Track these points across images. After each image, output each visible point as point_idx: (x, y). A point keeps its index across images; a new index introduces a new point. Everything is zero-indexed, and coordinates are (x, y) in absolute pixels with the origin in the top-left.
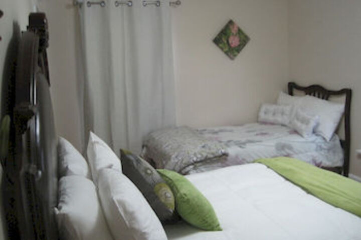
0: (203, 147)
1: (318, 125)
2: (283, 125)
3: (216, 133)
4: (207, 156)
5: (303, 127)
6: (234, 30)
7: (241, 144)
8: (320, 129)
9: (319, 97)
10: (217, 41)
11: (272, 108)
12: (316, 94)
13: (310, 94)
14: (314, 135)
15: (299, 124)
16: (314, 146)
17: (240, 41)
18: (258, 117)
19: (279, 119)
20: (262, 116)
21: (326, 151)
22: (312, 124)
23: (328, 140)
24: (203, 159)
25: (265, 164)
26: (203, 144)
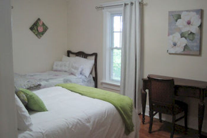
0: (28, 82)
1: (82, 70)
2: (65, 71)
3: (32, 76)
4: (31, 86)
5: (75, 71)
6: (41, 24)
7: (47, 80)
8: (84, 72)
9: (82, 57)
10: (32, 29)
11: (60, 63)
12: (81, 56)
13: (78, 56)
14: (81, 75)
15: (73, 70)
16: (81, 80)
17: (43, 29)
18: (52, 68)
19: (64, 68)
20: (55, 68)
21: (86, 82)
22: (80, 70)
23: (87, 77)
24: (29, 87)
25: (61, 86)
26: (28, 81)
